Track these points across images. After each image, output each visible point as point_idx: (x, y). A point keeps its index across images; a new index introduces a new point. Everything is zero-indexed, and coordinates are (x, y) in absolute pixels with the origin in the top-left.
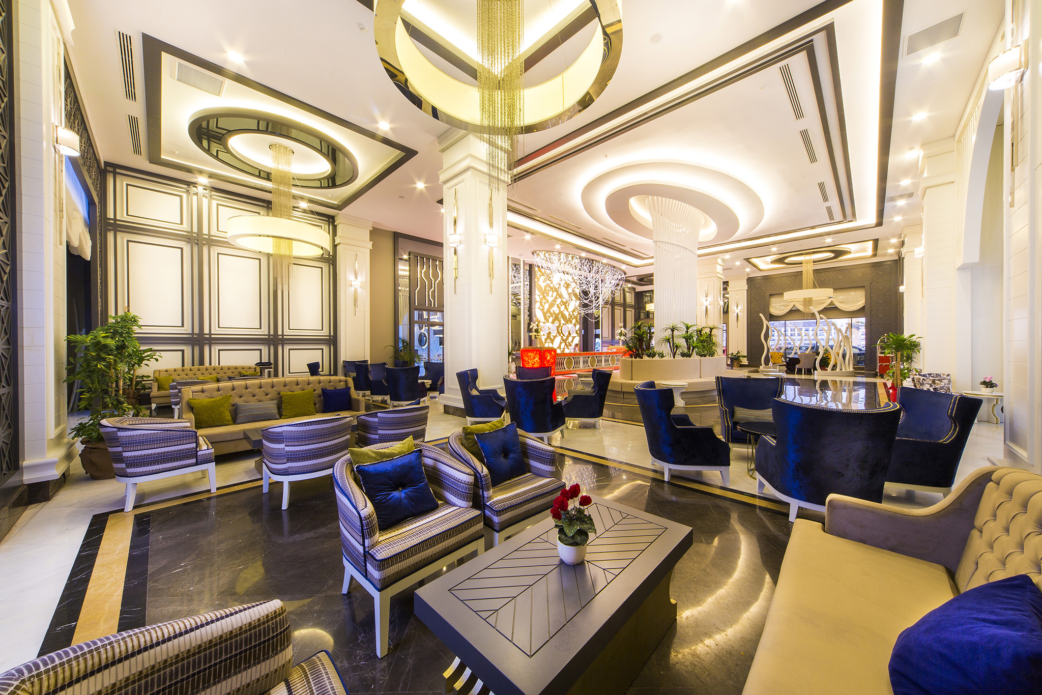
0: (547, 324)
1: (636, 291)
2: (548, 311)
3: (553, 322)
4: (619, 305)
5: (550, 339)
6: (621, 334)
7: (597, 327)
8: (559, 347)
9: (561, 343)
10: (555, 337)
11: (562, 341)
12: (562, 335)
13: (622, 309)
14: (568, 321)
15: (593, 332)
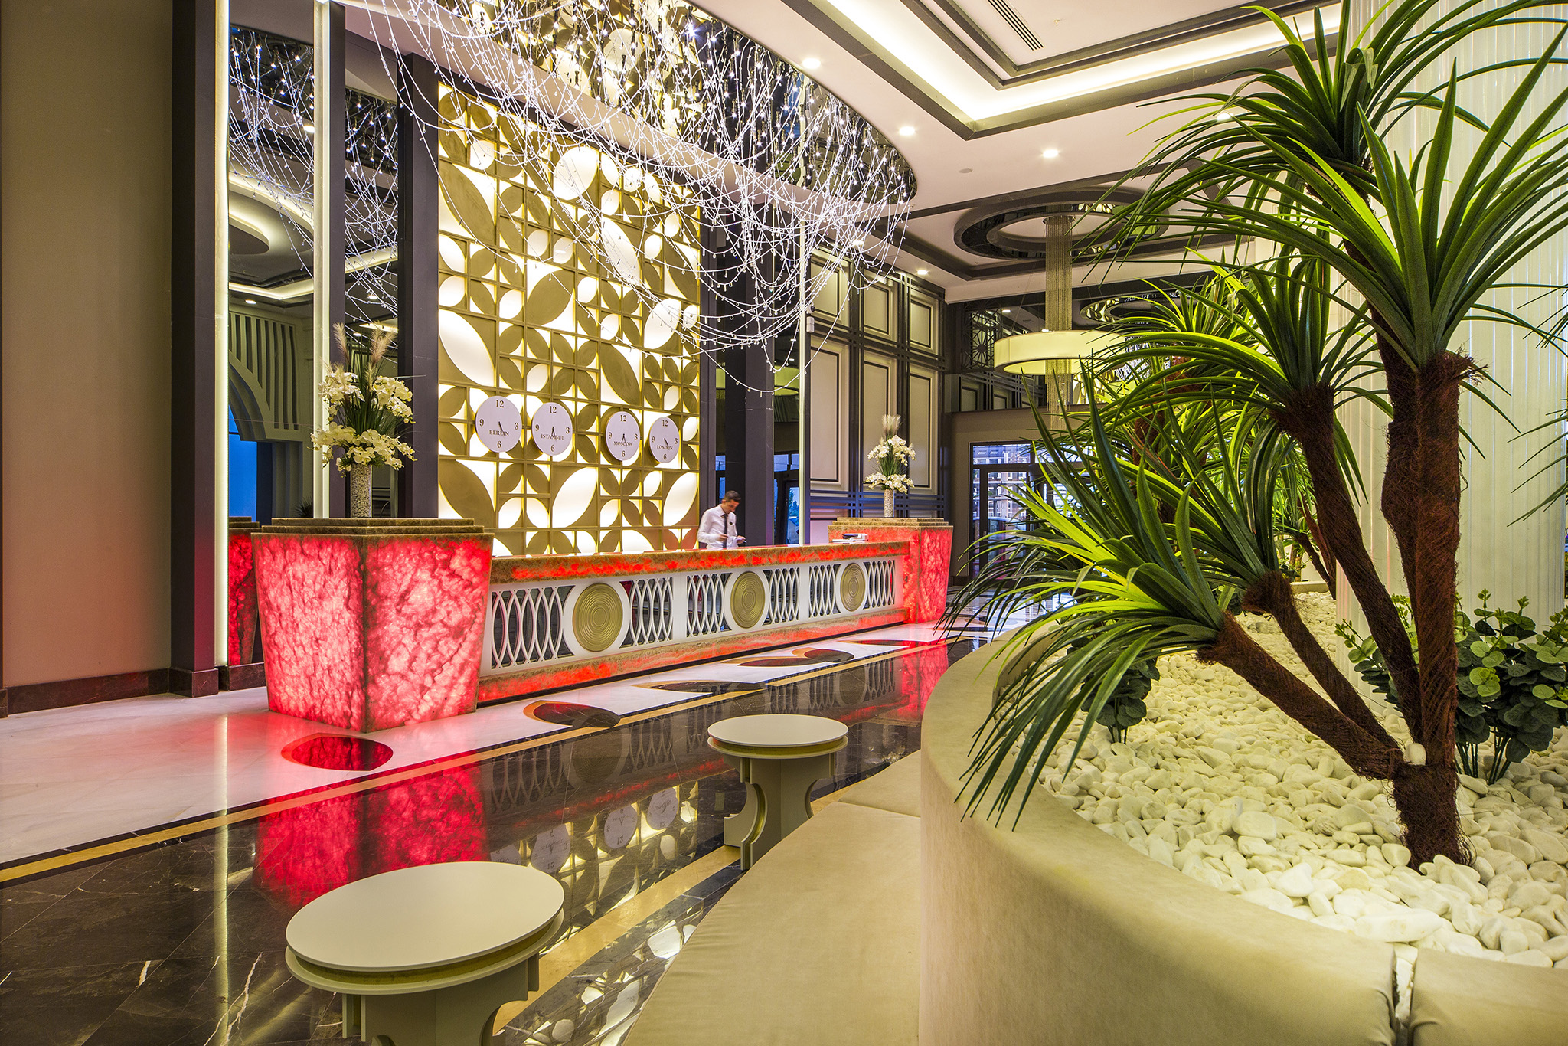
0: (516, 399)
1: (948, 300)
2: (524, 327)
3: (551, 394)
4: (882, 347)
5: (536, 479)
6: (890, 464)
7: (787, 441)
8: (589, 521)
9: (597, 503)
10: (564, 470)
11: (604, 493)
12: (604, 461)
13: (893, 366)
14: (637, 395)
15: (766, 463)
